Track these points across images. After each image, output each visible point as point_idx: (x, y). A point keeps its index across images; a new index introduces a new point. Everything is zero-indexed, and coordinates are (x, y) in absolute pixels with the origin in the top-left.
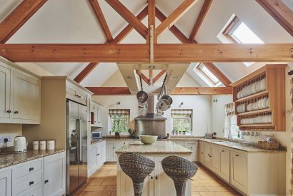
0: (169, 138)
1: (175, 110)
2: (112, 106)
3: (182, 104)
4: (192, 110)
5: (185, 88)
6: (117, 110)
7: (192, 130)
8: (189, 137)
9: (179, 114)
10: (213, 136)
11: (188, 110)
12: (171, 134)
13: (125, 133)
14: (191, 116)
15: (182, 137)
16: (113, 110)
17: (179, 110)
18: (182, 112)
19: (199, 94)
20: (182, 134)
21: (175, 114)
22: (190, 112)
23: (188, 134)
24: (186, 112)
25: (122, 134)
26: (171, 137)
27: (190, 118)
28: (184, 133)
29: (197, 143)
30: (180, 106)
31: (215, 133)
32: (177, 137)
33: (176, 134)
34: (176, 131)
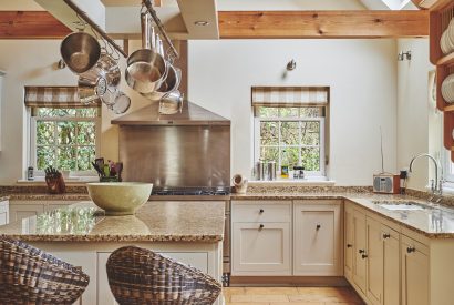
0: (243, 192)
1: (267, 89)
2: (36, 73)
3: (290, 66)
4: (327, 89)
5: (270, 14)
6: (56, 90)
7: (327, 163)
8: (315, 188)
9: (281, 105)
10: (398, 186)
11: (313, 89)
12: (249, 178)
13: (81, 174)
14: (324, 110)
15: (293, 188)
16: (41, 90)
17: (282, 89)
18: (289, 97)
19: (322, 35)
21: (267, 105)
22: (320, 97)
23: (313, 177)
24: (305, 98)
25: (71, 177)
26: (251, 187)
27: (322, 120)
28: (298, 172)
29: (337, 210)
30: (284, 76)
31: (404, 175)
32: (274, 188)
33: (271, 179)
34: (271, 165)
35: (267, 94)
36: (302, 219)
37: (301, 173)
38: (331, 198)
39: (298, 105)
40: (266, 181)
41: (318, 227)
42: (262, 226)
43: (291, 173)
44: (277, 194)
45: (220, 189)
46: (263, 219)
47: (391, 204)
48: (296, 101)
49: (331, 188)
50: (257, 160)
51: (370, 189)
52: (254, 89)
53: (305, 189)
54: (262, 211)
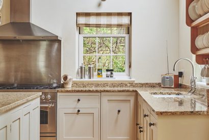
1: (88, 15)
4: (130, 14)
7: (130, 66)
8: (121, 84)
9: (98, 26)
10: (177, 83)
14: (129, 31)
15: (105, 84)
17: (98, 14)
18: (103, 20)
20: (104, 78)
21: (87, 25)
22: (125, 20)
23: (119, 77)
24: (115, 20)
26: (75, 84)
27: (127, 36)
28: (109, 73)
29: (132, 99)
30: (99, 5)
31: (181, 74)
32: (92, 84)
33: (90, 78)
34: (90, 68)
35: (87, 18)
36: (108, 106)
37: (112, 73)
38: (128, 91)
39: (109, 26)
40: (86, 79)
41: (119, 111)
42: (79, 111)
43: (104, 73)
44: (94, 88)
45: (55, 85)
46: (80, 106)
47: (165, 94)
48: (108, 23)
49: (132, 84)
50: (80, 65)
51: (159, 85)
52: (78, 14)
53: (113, 85)
54: (79, 100)
